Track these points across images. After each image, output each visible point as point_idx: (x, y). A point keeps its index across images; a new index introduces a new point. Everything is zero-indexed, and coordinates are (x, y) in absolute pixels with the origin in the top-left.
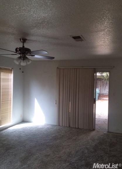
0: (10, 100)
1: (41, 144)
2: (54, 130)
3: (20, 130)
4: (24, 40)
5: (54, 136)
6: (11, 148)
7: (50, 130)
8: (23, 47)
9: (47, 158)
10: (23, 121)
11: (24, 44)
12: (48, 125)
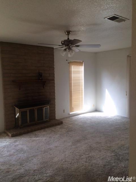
0: (82, 90)
1: (100, 132)
2: (121, 121)
3: (89, 118)
4: (69, 33)
5: (117, 128)
6: (72, 130)
7: (117, 121)
8: (68, 39)
9: (97, 145)
10: (96, 110)
11: (69, 36)
12: (118, 116)
